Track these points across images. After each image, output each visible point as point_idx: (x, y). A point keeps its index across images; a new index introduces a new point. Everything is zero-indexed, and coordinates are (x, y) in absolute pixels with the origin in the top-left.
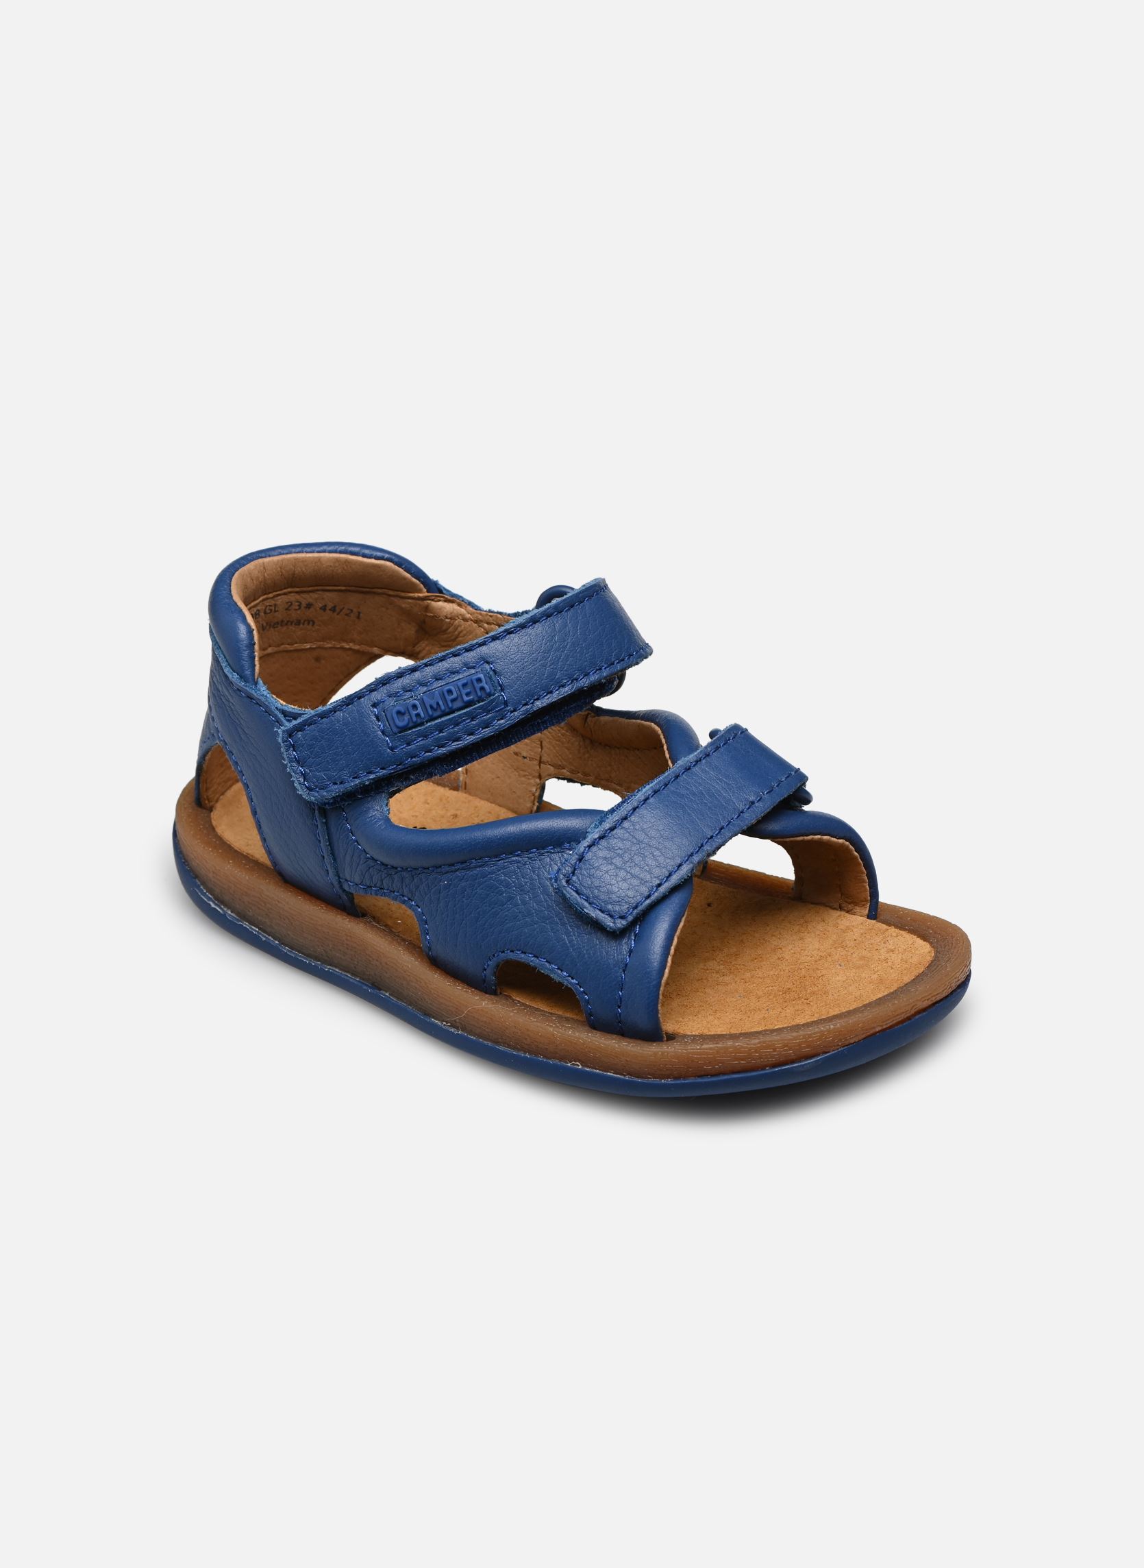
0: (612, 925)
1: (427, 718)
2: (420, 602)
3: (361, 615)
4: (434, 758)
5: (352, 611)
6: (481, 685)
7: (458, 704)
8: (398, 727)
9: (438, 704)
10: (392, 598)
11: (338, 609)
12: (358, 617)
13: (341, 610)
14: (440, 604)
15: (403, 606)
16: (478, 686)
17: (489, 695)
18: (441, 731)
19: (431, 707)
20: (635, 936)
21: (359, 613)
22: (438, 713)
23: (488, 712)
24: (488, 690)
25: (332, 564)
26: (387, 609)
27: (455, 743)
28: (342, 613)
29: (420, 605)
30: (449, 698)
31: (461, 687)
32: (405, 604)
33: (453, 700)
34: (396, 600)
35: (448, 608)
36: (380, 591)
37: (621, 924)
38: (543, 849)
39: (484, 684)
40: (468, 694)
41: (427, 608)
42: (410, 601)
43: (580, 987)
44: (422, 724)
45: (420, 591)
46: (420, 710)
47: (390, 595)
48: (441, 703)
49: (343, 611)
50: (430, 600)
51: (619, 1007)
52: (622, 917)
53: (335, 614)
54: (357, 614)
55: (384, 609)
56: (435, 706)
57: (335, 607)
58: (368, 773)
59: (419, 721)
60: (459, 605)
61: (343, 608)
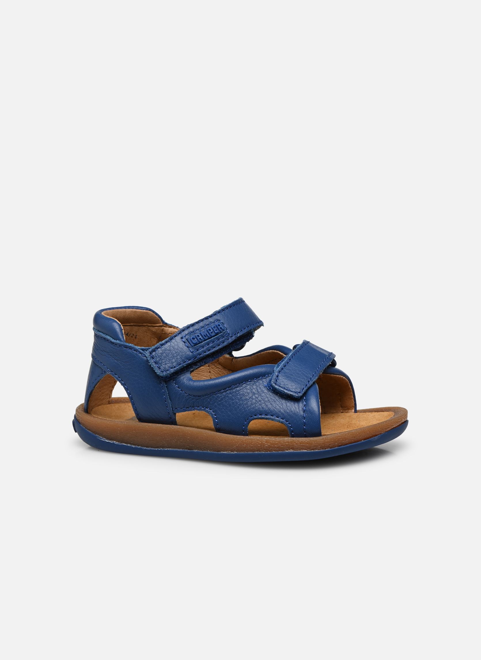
0: (297, 395)
1: (203, 340)
2: (160, 328)
3: (137, 336)
4: (207, 355)
5: (134, 334)
6: (220, 327)
7: (213, 334)
8: (193, 343)
9: (206, 334)
10: (149, 327)
11: (129, 334)
12: (136, 338)
13: (130, 335)
14: (167, 328)
15: (153, 330)
16: (219, 327)
17: (223, 330)
18: (208, 345)
19: (204, 335)
20: (305, 400)
21: (136, 335)
22: (207, 338)
23: (223, 337)
24: (223, 328)
25: (130, 313)
26: (147, 333)
27: (214, 349)
28: (130, 336)
29: (160, 329)
30: (210, 332)
31: (213, 328)
32: (154, 329)
33: (212, 333)
34: (151, 328)
35: (171, 330)
36: (145, 324)
37: (300, 395)
38: (259, 378)
39: (221, 326)
40: (216, 330)
41: (163, 330)
42: (156, 328)
43: (287, 422)
44: (202, 342)
45: (160, 323)
46: (200, 337)
47: (149, 326)
48: (207, 334)
49: (131, 335)
50: (163, 326)
51: (304, 426)
52: (300, 392)
53: (128, 336)
54: (135, 336)
55: (146, 333)
56: (206, 335)
57: (128, 333)
58: (184, 362)
59: (201, 341)
60: (174, 328)
61: (131, 334)
